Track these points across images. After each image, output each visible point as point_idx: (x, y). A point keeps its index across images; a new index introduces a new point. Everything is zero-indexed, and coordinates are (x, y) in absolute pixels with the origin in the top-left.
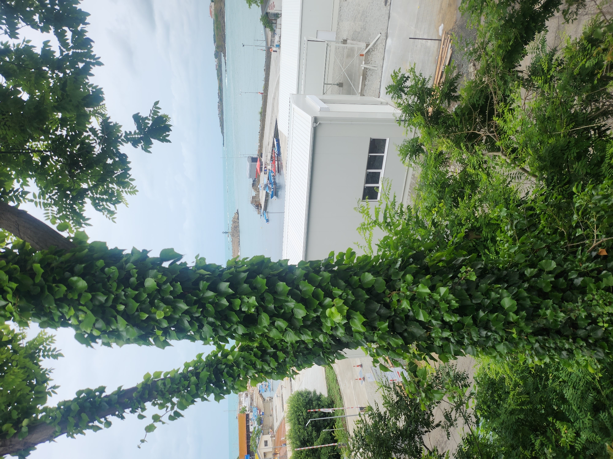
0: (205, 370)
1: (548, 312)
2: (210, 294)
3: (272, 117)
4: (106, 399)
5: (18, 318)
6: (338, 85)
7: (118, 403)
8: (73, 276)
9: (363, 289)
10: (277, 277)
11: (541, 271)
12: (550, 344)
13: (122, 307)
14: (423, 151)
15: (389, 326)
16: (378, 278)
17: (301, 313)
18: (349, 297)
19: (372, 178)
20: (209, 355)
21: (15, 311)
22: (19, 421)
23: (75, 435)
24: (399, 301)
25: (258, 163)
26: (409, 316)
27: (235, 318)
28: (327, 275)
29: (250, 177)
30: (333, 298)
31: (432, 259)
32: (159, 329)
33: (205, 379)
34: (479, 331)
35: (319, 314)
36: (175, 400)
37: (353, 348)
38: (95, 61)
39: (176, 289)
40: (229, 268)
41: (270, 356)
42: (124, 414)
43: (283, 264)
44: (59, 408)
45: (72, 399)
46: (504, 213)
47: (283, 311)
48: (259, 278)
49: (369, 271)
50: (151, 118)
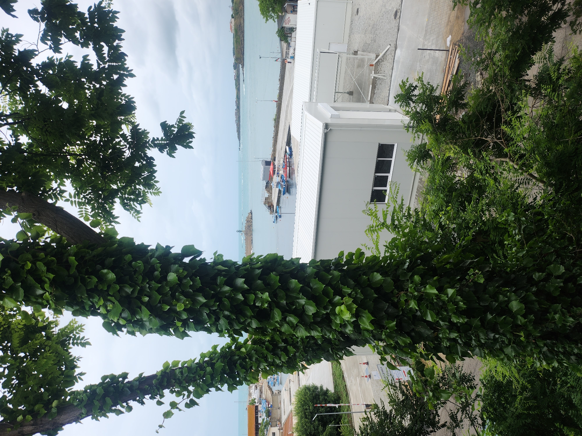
0: (219, 361)
1: (557, 316)
2: (227, 288)
3: (285, 123)
4: (128, 385)
5: (53, 306)
6: (348, 93)
7: (139, 389)
8: (104, 269)
9: (372, 288)
10: (289, 274)
11: (549, 275)
12: (559, 349)
13: (146, 299)
14: (430, 157)
15: (396, 325)
16: (387, 278)
17: (311, 310)
18: (358, 296)
19: (380, 181)
20: (224, 346)
21: (51, 300)
22: (50, 402)
23: (99, 418)
24: (406, 301)
25: (271, 167)
26: (416, 316)
27: (249, 313)
28: (336, 273)
29: (264, 179)
30: (343, 297)
31: (440, 261)
32: (180, 320)
33: (220, 370)
34: (486, 333)
35: (328, 311)
36: (191, 388)
37: (361, 345)
38: (128, 73)
39: (195, 284)
40: (244, 264)
41: (281, 351)
42: (144, 400)
43: (295, 262)
44: (85, 391)
45: (97, 383)
46: (511, 218)
47: (294, 307)
48: (273, 274)
49: (377, 271)
50: (176, 126)
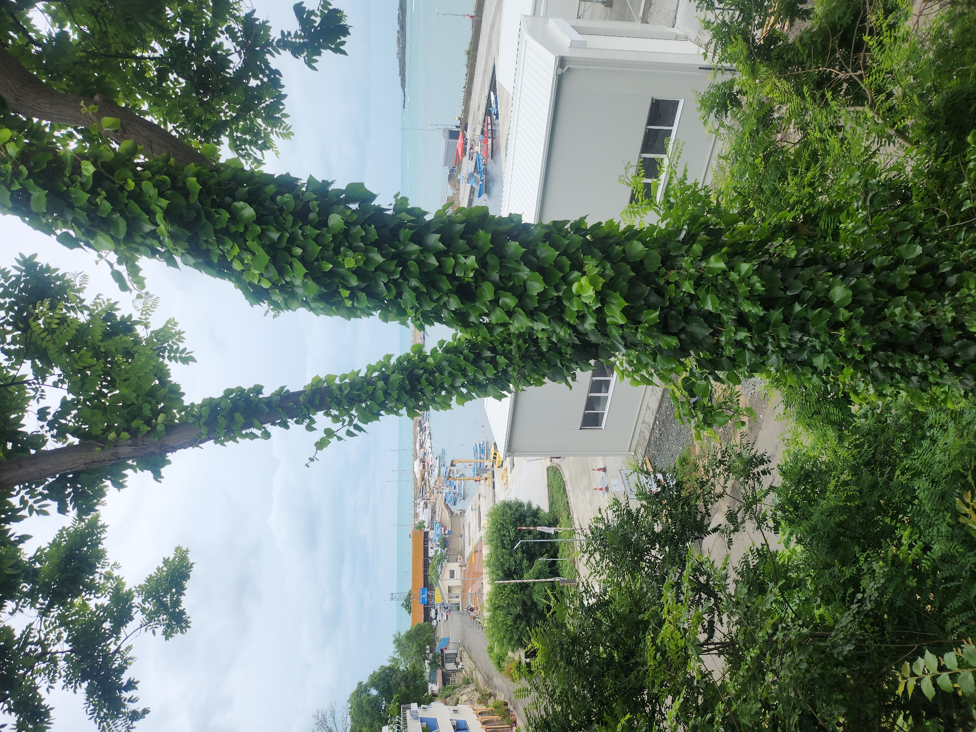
0: (396, 372)
1: (898, 311)
2: (414, 247)
3: (487, 59)
4: (264, 400)
7: (278, 406)
8: (237, 201)
9: (628, 263)
10: (506, 235)
11: (898, 259)
12: (894, 364)
13: (299, 251)
15: (659, 318)
16: (651, 250)
17: (537, 286)
18: (607, 272)
19: (650, 168)
23: (225, 442)
24: (678, 283)
25: (460, 141)
26: (690, 310)
27: (446, 285)
28: (578, 238)
29: (445, 164)
31: (734, 234)
32: (346, 288)
33: (397, 384)
34: (790, 332)
35: (561, 294)
36: (354, 412)
39: (369, 235)
41: (486, 362)
42: (288, 424)
43: (515, 220)
45: (219, 396)
46: (855, 180)
48: (481, 232)
49: (639, 240)
50: (318, 13)
